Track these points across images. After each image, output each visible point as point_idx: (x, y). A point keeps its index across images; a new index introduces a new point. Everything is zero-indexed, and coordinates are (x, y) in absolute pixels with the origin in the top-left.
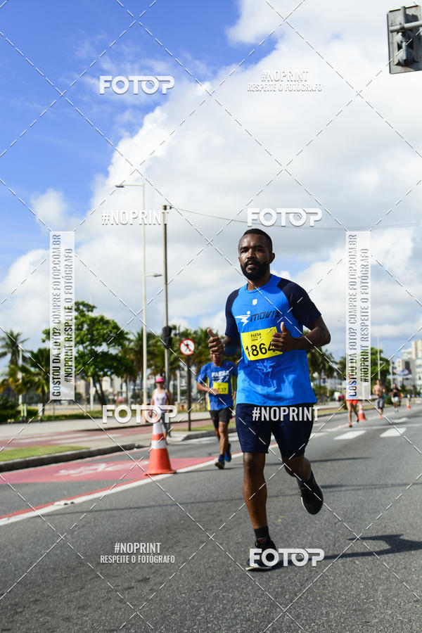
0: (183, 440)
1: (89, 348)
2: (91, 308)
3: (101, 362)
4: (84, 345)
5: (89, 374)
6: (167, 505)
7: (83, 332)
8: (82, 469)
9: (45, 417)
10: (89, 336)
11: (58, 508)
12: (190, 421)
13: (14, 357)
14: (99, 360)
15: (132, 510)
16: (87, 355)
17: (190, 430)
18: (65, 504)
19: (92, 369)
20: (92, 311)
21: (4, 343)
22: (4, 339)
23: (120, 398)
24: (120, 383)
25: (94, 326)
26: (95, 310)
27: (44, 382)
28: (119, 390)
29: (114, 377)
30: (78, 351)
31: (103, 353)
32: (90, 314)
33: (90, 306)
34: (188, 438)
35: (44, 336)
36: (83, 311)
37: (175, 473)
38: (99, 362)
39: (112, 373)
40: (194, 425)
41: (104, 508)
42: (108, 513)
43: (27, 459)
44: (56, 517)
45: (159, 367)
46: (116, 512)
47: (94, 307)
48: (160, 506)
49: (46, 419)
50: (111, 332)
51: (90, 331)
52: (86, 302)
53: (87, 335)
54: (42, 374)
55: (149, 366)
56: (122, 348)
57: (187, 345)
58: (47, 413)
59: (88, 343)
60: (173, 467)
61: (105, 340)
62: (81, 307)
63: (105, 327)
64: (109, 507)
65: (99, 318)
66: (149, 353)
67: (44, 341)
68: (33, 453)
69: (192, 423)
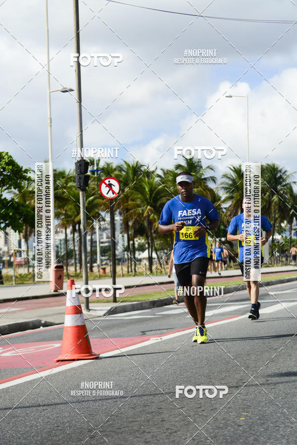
0: (104, 315)
15: (40, 409)
17: (115, 301)
23: (18, 259)
24: (18, 238)
28: (17, 249)
29: (9, 230)
34: (113, 312)
39: (7, 226)
45: (70, 217)
55: (57, 216)
56: (20, 191)
57: (110, 186)
66: (57, 197)
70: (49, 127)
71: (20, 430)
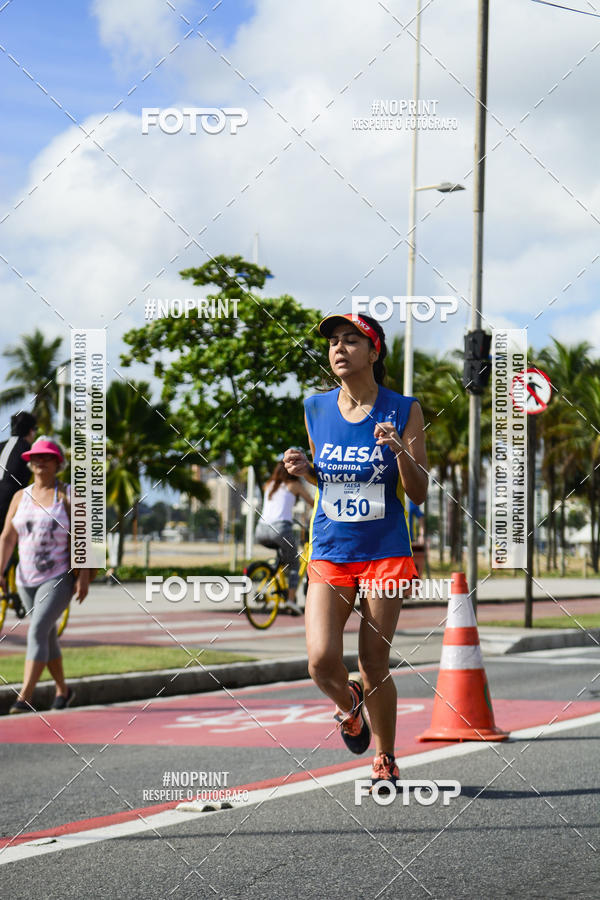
0: (508, 652)
1: (250, 386)
2: (258, 277)
3: (282, 426)
4: (236, 378)
5: (248, 458)
6: (498, 828)
7: (234, 342)
8: (237, 715)
9: (127, 570)
10: (251, 354)
11: (188, 817)
12: (530, 600)
13: (42, 404)
14: (274, 421)
15: (399, 837)
16: (244, 405)
17: (529, 624)
18: (207, 809)
19: (254, 445)
20: (260, 285)
21: (17, 366)
22: (19, 352)
25: (264, 326)
26: (268, 281)
27: (124, 473)
30: (220, 392)
31: (286, 400)
32: (255, 291)
33: (257, 271)
34: (524, 646)
35: (127, 350)
36: (235, 285)
37: (505, 740)
38: (276, 426)
40: (540, 613)
41: (317, 825)
42: (330, 839)
43: (87, 680)
44: (185, 842)
45: (438, 449)
46: (354, 838)
47: (266, 274)
48: (477, 828)
49: (126, 576)
50: (310, 344)
51: (253, 341)
52: (245, 260)
53: (244, 350)
54: (121, 453)
57: (531, 387)
58: (129, 561)
59: (246, 372)
60: (500, 723)
61: (292, 367)
62: (231, 273)
63: (294, 329)
64: (333, 826)
65: (281, 304)
67: (126, 363)
68: (100, 665)
69: (535, 606)
70: (410, 262)
71: (361, 879)
